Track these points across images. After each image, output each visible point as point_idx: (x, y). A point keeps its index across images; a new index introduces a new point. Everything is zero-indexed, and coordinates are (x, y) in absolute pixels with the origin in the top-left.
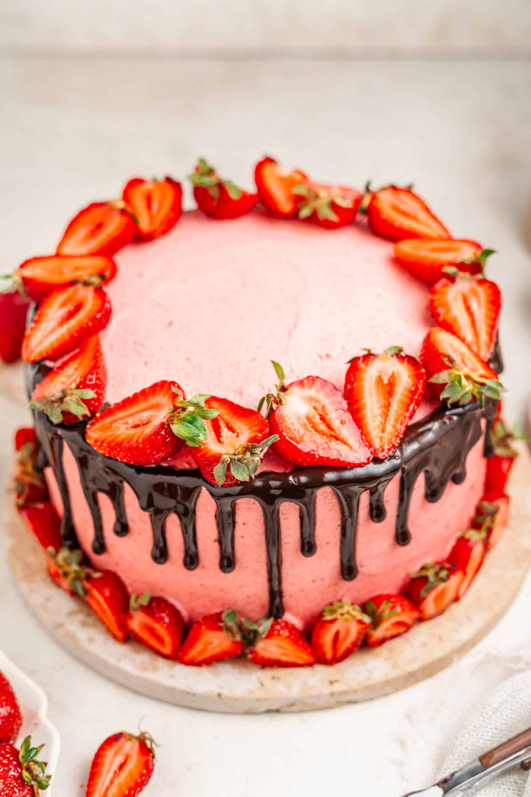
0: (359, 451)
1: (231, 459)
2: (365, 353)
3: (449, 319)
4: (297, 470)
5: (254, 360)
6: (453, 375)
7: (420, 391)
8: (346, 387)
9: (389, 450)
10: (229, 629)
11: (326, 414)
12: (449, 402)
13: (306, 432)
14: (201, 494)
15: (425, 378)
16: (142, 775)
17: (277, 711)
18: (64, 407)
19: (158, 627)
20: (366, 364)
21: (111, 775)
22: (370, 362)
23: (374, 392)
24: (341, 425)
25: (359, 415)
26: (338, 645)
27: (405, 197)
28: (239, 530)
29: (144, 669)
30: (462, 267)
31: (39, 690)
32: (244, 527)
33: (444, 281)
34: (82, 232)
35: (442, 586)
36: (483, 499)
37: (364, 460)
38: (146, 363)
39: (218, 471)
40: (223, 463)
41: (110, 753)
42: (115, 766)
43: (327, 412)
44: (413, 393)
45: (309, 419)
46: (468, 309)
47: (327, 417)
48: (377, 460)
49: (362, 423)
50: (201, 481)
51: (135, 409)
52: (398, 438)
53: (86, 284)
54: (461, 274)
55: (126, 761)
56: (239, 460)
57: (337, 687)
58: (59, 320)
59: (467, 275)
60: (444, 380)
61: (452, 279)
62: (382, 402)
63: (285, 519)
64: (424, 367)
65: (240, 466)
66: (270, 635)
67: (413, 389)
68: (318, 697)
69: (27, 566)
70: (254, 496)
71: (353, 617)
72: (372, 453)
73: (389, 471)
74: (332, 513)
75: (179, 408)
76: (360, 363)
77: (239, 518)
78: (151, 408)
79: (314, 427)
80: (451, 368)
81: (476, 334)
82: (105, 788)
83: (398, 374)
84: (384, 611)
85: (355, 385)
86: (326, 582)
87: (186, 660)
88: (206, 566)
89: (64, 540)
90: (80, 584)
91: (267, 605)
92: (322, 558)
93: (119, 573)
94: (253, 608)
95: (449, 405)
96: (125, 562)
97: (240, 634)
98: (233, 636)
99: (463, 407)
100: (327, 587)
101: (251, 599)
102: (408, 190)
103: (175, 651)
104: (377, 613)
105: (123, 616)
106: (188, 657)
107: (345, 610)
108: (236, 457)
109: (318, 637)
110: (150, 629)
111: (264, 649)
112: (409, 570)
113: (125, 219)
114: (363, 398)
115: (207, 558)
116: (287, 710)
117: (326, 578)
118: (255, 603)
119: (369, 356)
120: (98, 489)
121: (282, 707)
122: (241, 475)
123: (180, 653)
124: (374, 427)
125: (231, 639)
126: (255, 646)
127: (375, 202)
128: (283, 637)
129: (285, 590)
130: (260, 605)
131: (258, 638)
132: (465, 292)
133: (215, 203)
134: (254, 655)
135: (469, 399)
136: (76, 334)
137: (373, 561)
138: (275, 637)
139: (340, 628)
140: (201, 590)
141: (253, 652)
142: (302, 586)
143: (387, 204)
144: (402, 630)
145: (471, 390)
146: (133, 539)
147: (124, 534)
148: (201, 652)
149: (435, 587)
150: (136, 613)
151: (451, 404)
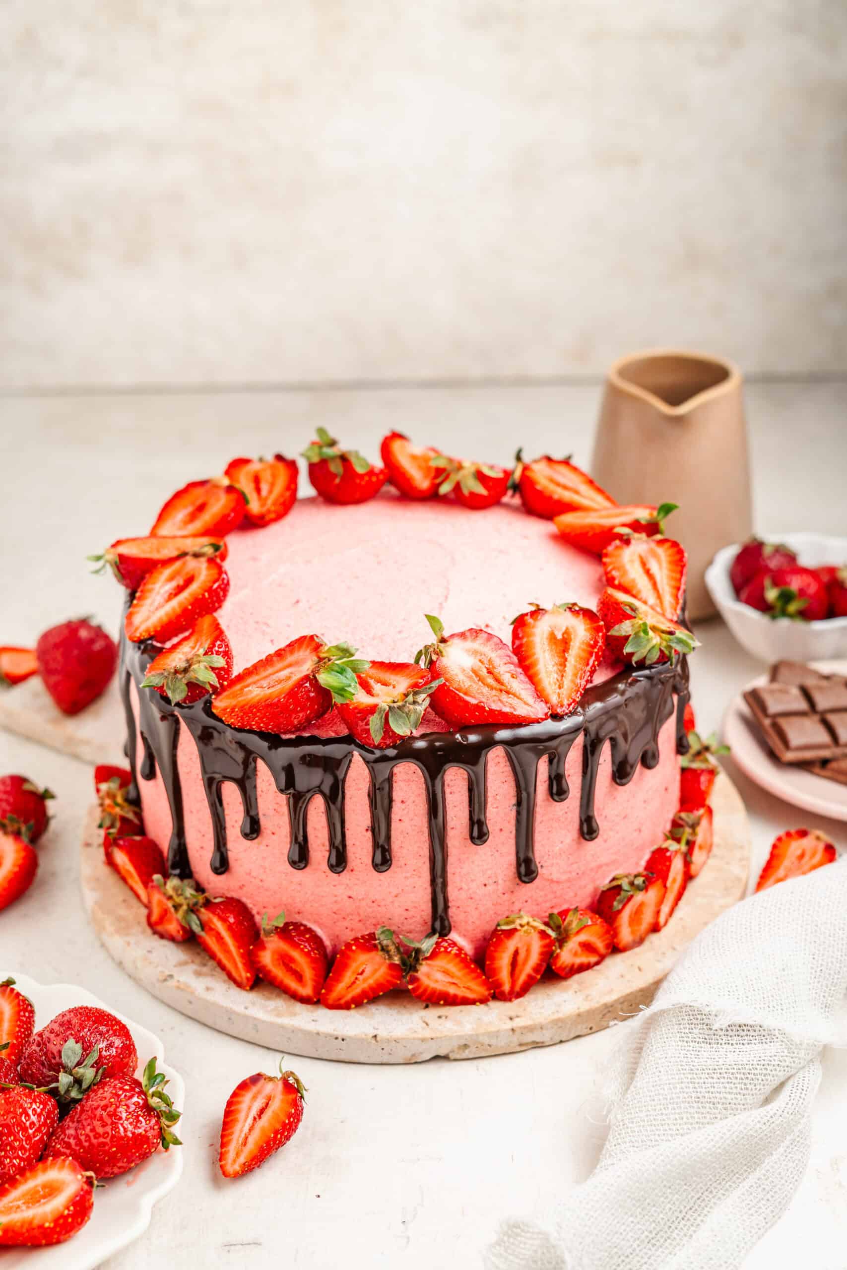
0: (535, 706)
1: (390, 707)
2: (533, 609)
3: (625, 582)
4: (466, 729)
5: (400, 632)
6: (637, 625)
7: (600, 644)
8: (513, 643)
9: (569, 705)
10: (385, 949)
11: (494, 667)
12: (635, 659)
13: (472, 683)
14: (352, 765)
15: (604, 631)
16: (289, 1116)
17: (446, 1058)
18: (190, 677)
19: (295, 954)
20: (536, 620)
21: (250, 1120)
22: (539, 617)
23: (546, 647)
24: (512, 679)
25: (531, 672)
26: (517, 972)
27: (563, 469)
28: (397, 811)
29: (279, 1015)
30: (636, 526)
31: (154, 1037)
32: (403, 806)
33: (617, 542)
34: (181, 514)
35: (639, 897)
36: (681, 811)
37: (541, 716)
38: (272, 641)
39: (375, 723)
40: (380, 712)
41: (247, 1098)
42: (254, 1112)
43: (495, 665)
44: (593, 647)
45: (474, 671)
46: (648, 572)
47: (496, 670)
48: (556, 717)
49: (535, 680)
50: (353, 746)
51: (270, 670)
52: (579, 693)
53: (196, 555)
54: (636, 535)
55: (267, 1105)
56: (399, 708)
57: (518, 1023)
58: (166, 595)
59: (643, 536)
60: (626, 632)
61: (627, 542)
62: (557, 660)
63: (451, 793)
64: (602, 620)
65: (401, 717)
66: (434, 955)
67: (592, 642)
68: (497, 1034)
69: (120, 919)
70: (414, 761)
71: (534, 928)
72: (549, 709)
73: (573, 730)
74: (506, 786)
75: (324, 659)
76: (529, 619)
77: (397, 795)
78: (290, 665)
79: (481, 679)
80: (635, 618)
81: (659, 597)
82: (243, 1135)
83: (573, 628)
84: (570, 924)
85: (525, 640)
86: (500, 887)
87: (330, 1002)
88: (355, 868)
89: (174, 867)
90: (194, 917)
91: (430, 923)
92: (494, 851)
93: (244, 900)
94: (412, 927)
95: (633, 663)
96: (253, 880)
97: (399, 956)
98: (390, 957)
99: (650, 667)
100: (502, 895)
101: (410, 913)
102: (566, 462)
103: (317, 990)
104: (562, 927)
105: (251, 947)
106: (334, 996)
107: (524, 921)
108: (395, 705)
109: (493, 959)
110: (285, 961)
111: (428, 975)
112: (598, 883)
113: (233, 496)
114: (534, 654)
115: (357, 855)
116: (458, 1057)
117: (500, 882)
118: (414, 919)
119: (538, 612)
120: (225, 777)
121: (453, 1051)
122: (401, 729)
123: (323, 991)
124: (550, 683)
125: (387, 961)
126: (417, 971)
127: (528, 473)
128: (451, 956)
129: (450, 898)
130: (421, 921)
131: (421, 958)
132: (643, 554)
133: (337, 481)
134: (415, 985)
135: (657, 656)
136: (190, 607)
137: (555, 861)
138: (442, 956)
139: (519, 945)
140: (349, 905)
141: (414, 980)
142: (471, 891)
143: (542, 475)
144: (593, 959)
145: (659, 642)
146: (265, 842)
147: (255, 836)
148: (350, 986)
149: (630, 898)
150: (269, 939)
151: (636, 663)
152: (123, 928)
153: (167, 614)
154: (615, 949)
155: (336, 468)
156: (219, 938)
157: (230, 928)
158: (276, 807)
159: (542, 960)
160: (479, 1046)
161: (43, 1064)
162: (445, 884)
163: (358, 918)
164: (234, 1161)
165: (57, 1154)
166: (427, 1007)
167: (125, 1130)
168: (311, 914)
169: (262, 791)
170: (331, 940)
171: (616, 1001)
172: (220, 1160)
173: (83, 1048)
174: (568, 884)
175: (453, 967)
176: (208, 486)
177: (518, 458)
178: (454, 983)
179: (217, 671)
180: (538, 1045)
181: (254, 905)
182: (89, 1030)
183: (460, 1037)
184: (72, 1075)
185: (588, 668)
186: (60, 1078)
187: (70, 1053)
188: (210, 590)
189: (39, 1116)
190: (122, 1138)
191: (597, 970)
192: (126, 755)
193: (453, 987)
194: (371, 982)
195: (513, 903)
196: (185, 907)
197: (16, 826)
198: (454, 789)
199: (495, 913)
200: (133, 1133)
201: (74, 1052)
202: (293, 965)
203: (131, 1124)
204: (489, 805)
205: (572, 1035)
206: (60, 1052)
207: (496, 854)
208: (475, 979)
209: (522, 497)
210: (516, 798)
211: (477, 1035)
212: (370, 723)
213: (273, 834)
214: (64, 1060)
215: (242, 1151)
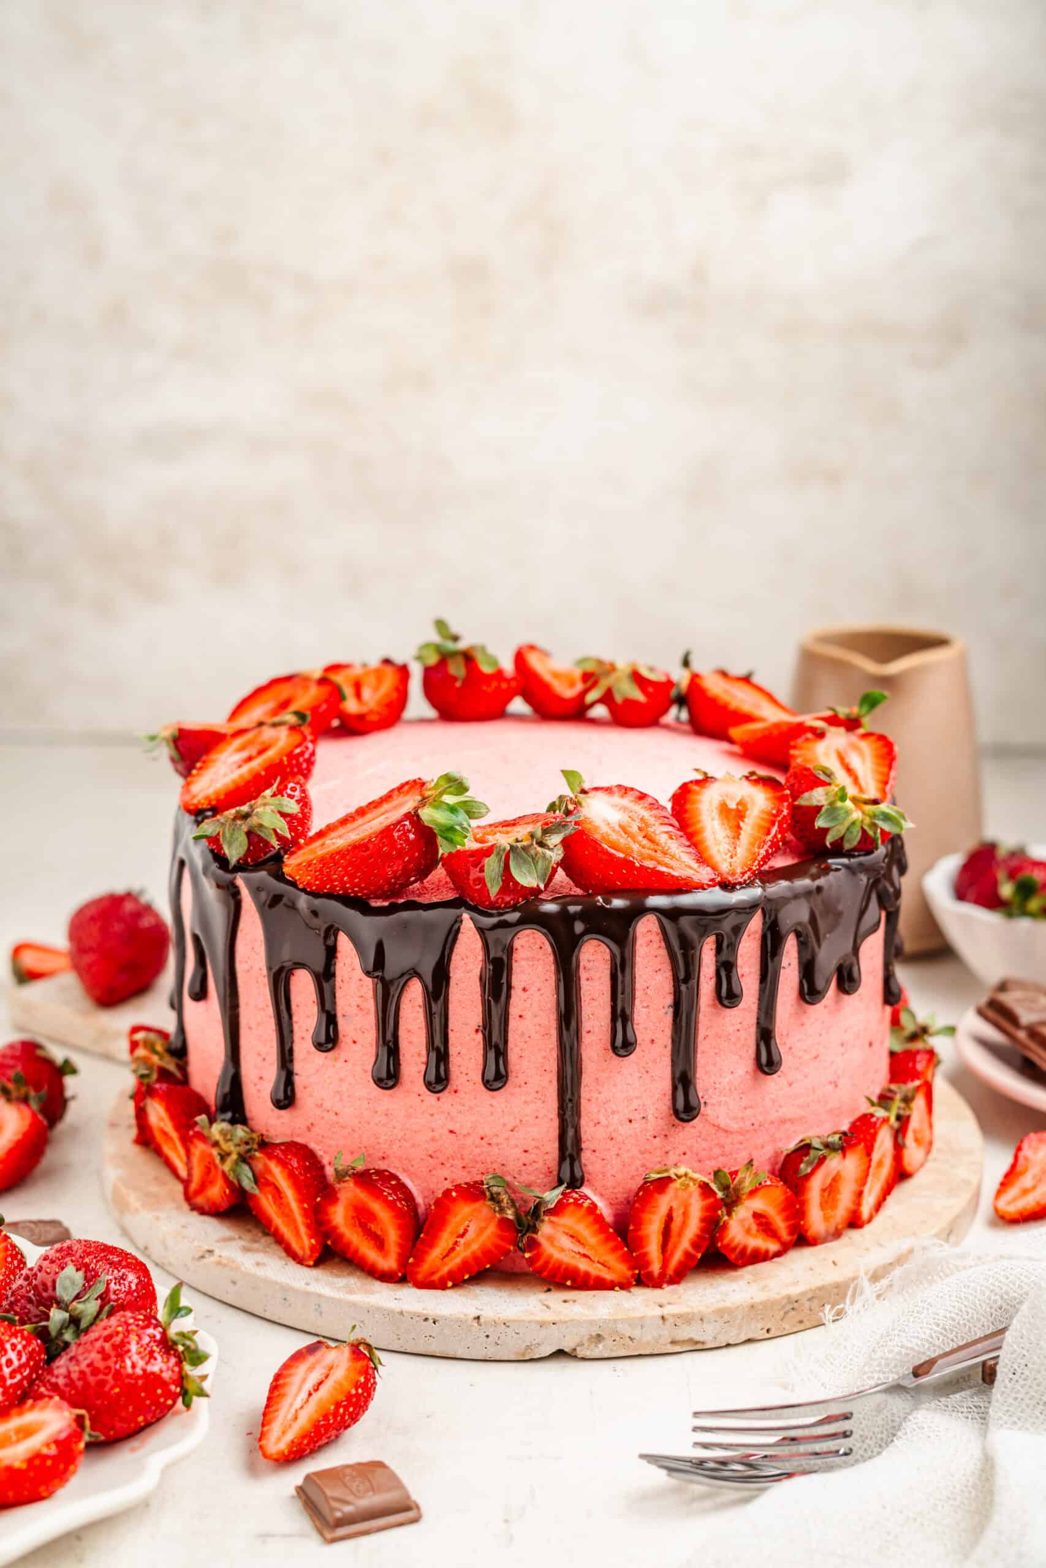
0: (699, 871)
1: (512, 846)
2: (700, 777)
4: (609, 890)
6: (832, 793)
7: (785, 813)
8: (673, 807)
9: (743, 874)
10: (494, 1199)
11: (647, 827)
12: (829, 840)
13: (619, 838)
14: (460, 936)
15: (790, 800)
16: (357, 1386)
17: (571, 1355)
18: (253, 821)
20: (703, 787)
21: (303, 1395)
22: (708, 786)
23: (716, 816)
24: (669, 841)
25: (695, 837)
26: (670, 1246)
27: (741, 685)
28: (518, 1003)
30: (833, 720)
32: (525, 995)
33: (809, 736)
34: (260, 710)
35: (834, 1163)
37: (707, 882)
39: (492, 866)
40: (499, 852)
41: (301, 1369)
42: (309, 1384)
43: (649, 824)
44: (776, 816)
45: (622, 827)
46: (847, 767)
47: (649, 829)
48: (727, 886)
49: (699, 845)
50: (462, 910)
51: (362, 821)
52: (757, 862)
53: (275, 725)
54: (833, 729)
55: (327, 1375)
56: (524, 848)
57: (670, 1310)
58: (236, 763)
59: (842, 730)
60: (818, 801)
61: (820, 735)
62: (728, 827)
63: (588, 979)
64: (788, 789)
65: (525, 861)
66: (559, 1209)
67: (774, 812)
68: (641, 1322)
70: (541, 930)
71: (694, 1180)
72: (716, 874)
73: (747, 907)
74: (659, 977)
75: (430, 796)
76: (694, 788)
77: (517, 980)
78: (386, 811)
79: (630, 836)
80: (829, 784)
82: (293, 1411)
83: (751, 798)
84: (742, 1181)
85: (688, 807)
86: (649, 1127)
87: (420, 1277)
88: (459, 1088)
89: (223, 1109)
90: (246, 1168)
91: (555, 1169)
92: (643, 1071)
93: (312, 1145)
94: (532, 1178)
95: (828, 844)
96: (325, 1114)
97: (513, 1210)
98: (502, 1210)
99: (849, 854)
100: (652, 1139)
101: (532, 1157)
102: (746, 680)
103: (402, 1260)
104: (732, 1186)
105: (319, 1199)
106: (425, 1267)
107: (682, 1170)
108: (519, 845)
109: (639, 1223)
110: (362, 1217)
111: (551, 1239)
112: (780, 1145)
113: (325, 690)
114: (699, 821)
115: (463, 1069)
116: (588, 1354)
117: (650, 1117)
118: (535, 1166)
119: (706, 780)
120: (295, 964)
121: (581, 1344)
122: (527, 879)
123: (411, 1260)
124: (719, 851)
125: (498, 1215)
126: (536, 1231)
127: (698, 681)
128: (582, 1212)
129: (584, 1137)
130: (545, 1170)
131: (543, 1210)
132: (841, 749)
133: (458, 684)
134: (535, 1252)
135: (858, 838)
136: (263, 773)
137: (723, 1099)
138: (571, 1208)
139: (674, 1205)
140: (449, 1144)
141: (534, 1245)
142: (611, 1128)
143: (715, 686)
144: (773, 1247)
145: (860, 819)
146: (343, 1056)
147: (330, 1046)
148: (447, 1255)
149: (822, 1160)
150: (343, 1185)
151: (831, 844)
152: (152, 1201)
153: (234, 781)
154: (802, 1239)
155: (457, 669)
156: (278, 1194)
157: (291, 1176)
158: (359, 1001)
159: (702, 1230)
160: (618, 1339)
161: (30, 1301)
162: (577, 1113)
163: (460, 1164)
164: (279, 1439)
165: (39, 1397)
166: (549, 1290)
167: (134, 1366)
168: (400, 1159)
169: (342, 981)
170: (425, 1197)
171: (803, 1294)
172: (260, 1440)
173: (86, 1278)
174: (741, 1138)
175: (585, 1230)
176: (296, 680)
177: (686, 663)
178: (585, 1256)
179: (289, 819)
180: (698, 1347)
181: (325, 1152)
182: (95, 1257)
183: (591, 1323)
184: (67, 1311)
185: (770, 837)
186: (51, 1314)
187: (68, 1283)
188: (290, 755)
189: (19, 1354)
190: (129, 1376)
191: (778, 1263)
192: (172, 1006)
193: (584, 1260)
194: (475, 1247)
195: (667, 1153)
196: (234, 1156)
197: (23, 1090)
198: (592, 974)
199: (643, 1165)
200: (144, 1370)
201: (73, 1283)
202: (373, 1226)
203: (142, 1358)
204: (637, 1002)
205: (744, 1338)
206: (54, 1282)
207: (645, 1076)
208: (614, 1250)
209: (690, 712)
210: (672, 997)
211: (615, 1321)
212: (486, 869)
213: (354, 1042)
214: (59, 1292)
215: (290, 1426)
